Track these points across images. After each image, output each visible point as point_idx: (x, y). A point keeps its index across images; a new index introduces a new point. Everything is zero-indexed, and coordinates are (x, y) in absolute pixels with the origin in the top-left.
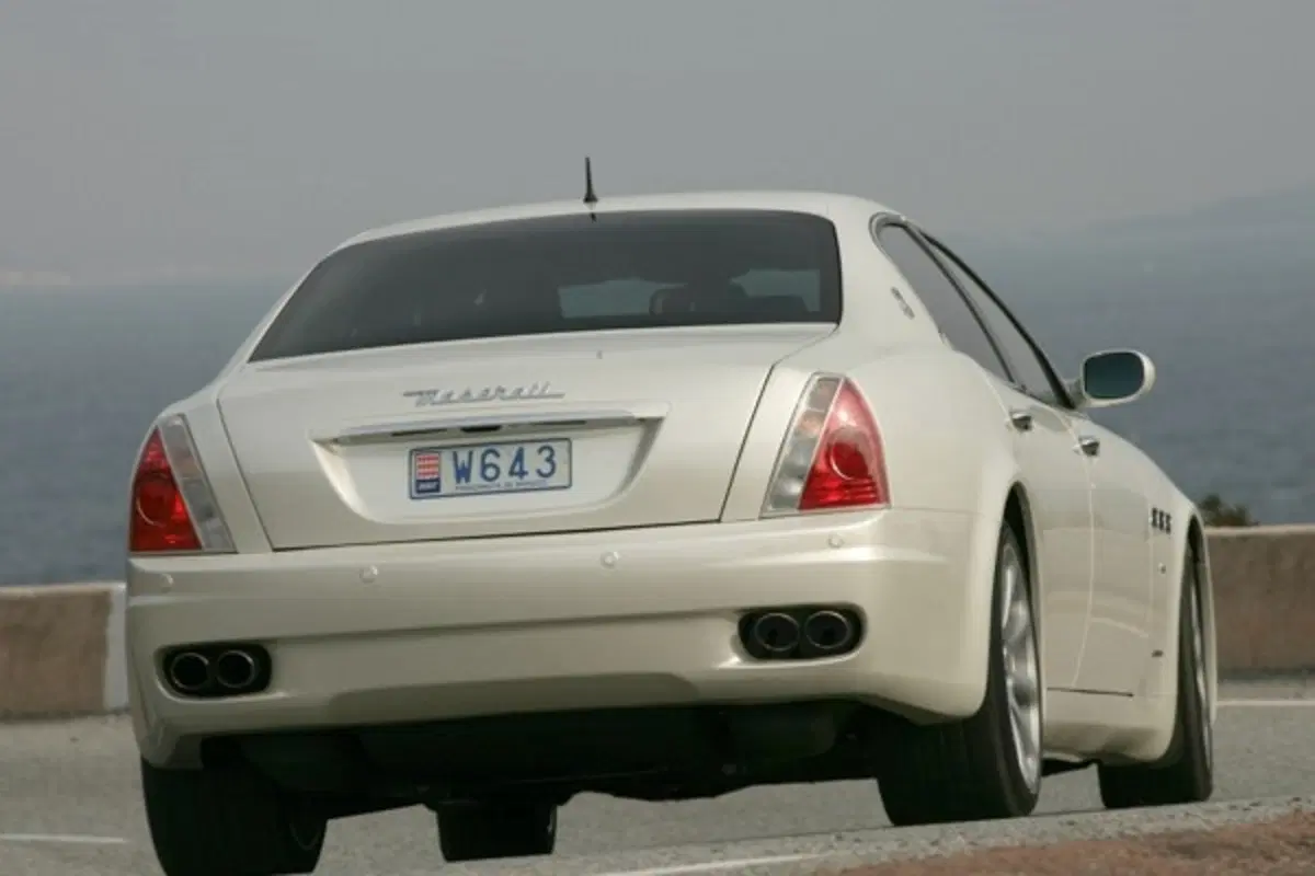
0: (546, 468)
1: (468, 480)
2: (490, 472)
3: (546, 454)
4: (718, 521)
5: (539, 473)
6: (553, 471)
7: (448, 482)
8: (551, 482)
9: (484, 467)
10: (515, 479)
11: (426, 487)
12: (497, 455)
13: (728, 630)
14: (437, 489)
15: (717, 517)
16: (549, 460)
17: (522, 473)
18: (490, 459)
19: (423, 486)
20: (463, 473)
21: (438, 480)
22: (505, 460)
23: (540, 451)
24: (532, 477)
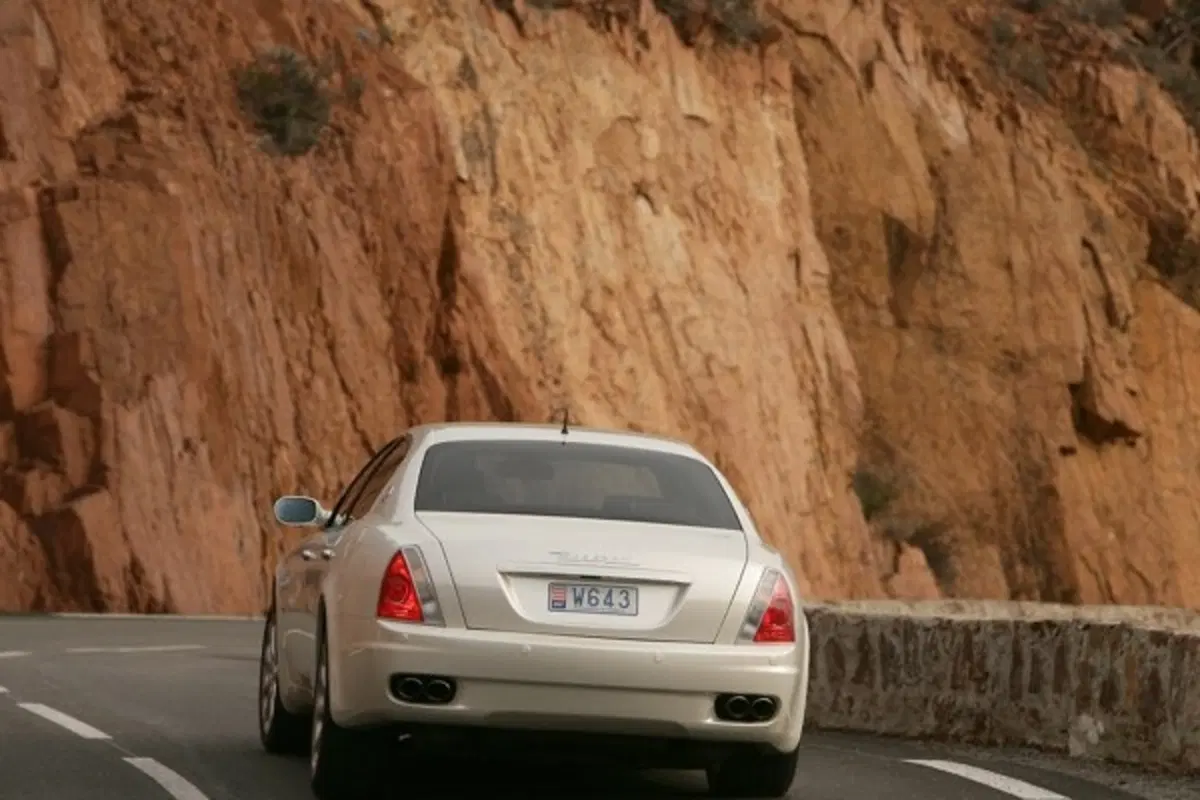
0: (624, 603)
1: (581, 604)
2: (593, 601)
3: (624, 595)
4: (713, 643)
5: (621, 605)
6: (628, 605)
7: (570, 604)
8: (627, 610)
9: (590, 598)
10: (607, 607)
11: (557, 605)
12: (597, 592)
13: (708, 704)
14: (564, 606)
15: (712, 641)
16: (626, 598)
17: (611, 604)
18: (594, 594)
19: (556, 604)
20: (578, 600)
21: (565, 602)
22: (602, 597)
23: (621, 593)
24: (616, 607)
